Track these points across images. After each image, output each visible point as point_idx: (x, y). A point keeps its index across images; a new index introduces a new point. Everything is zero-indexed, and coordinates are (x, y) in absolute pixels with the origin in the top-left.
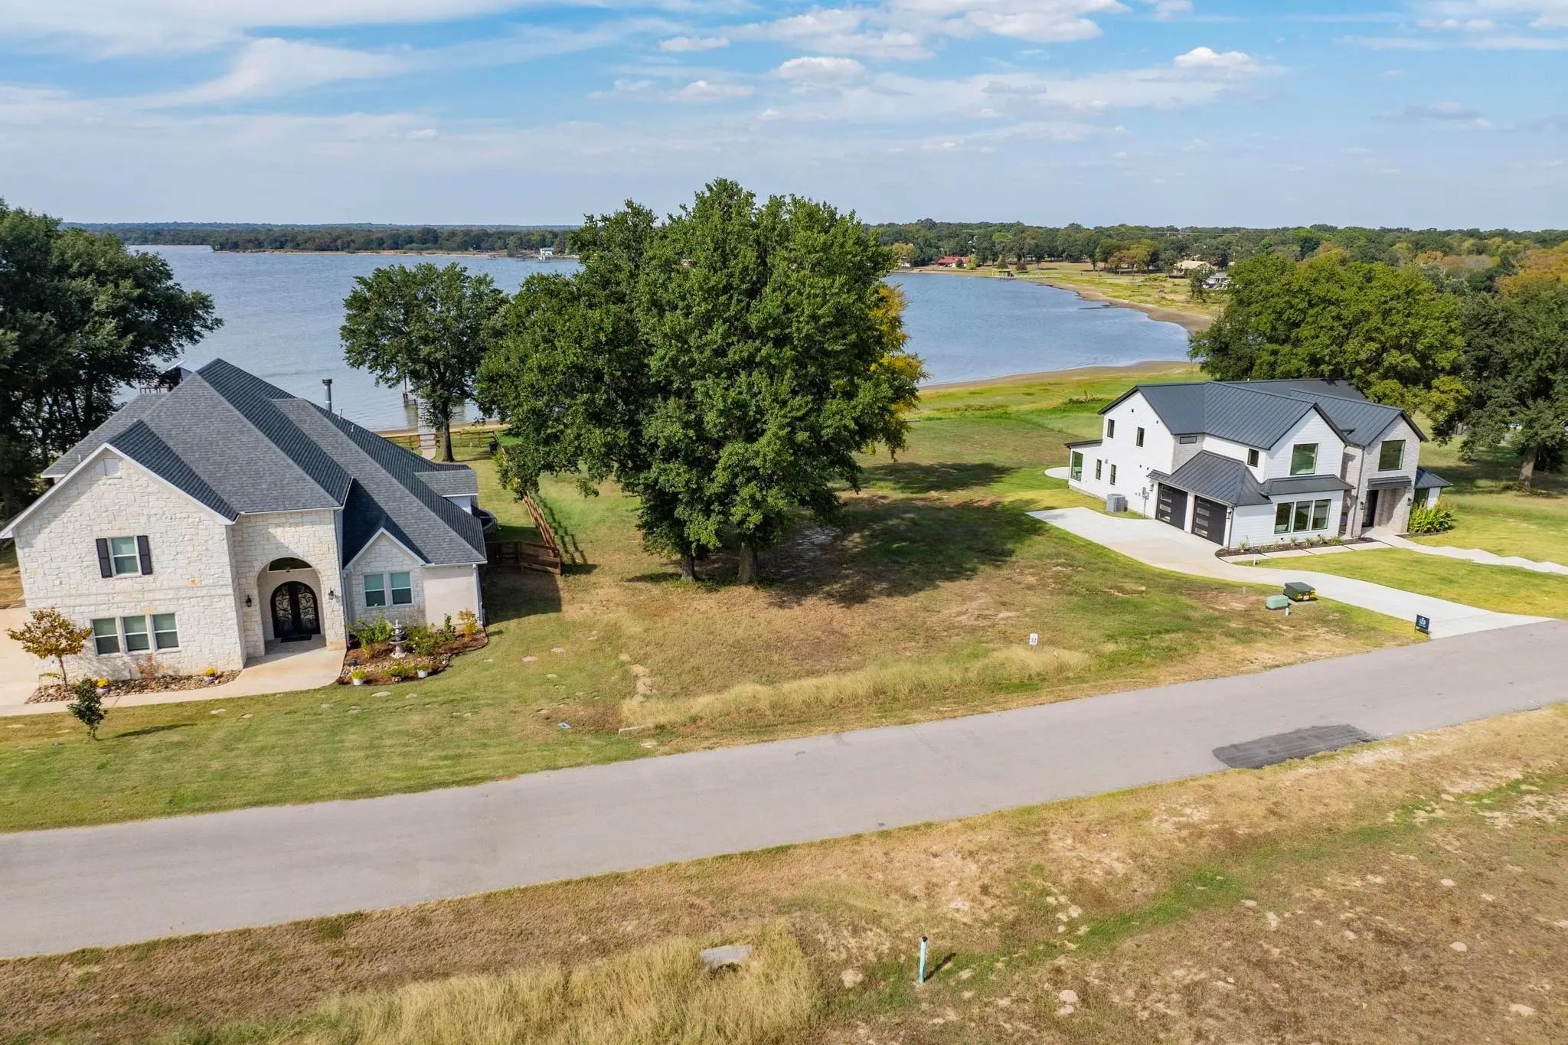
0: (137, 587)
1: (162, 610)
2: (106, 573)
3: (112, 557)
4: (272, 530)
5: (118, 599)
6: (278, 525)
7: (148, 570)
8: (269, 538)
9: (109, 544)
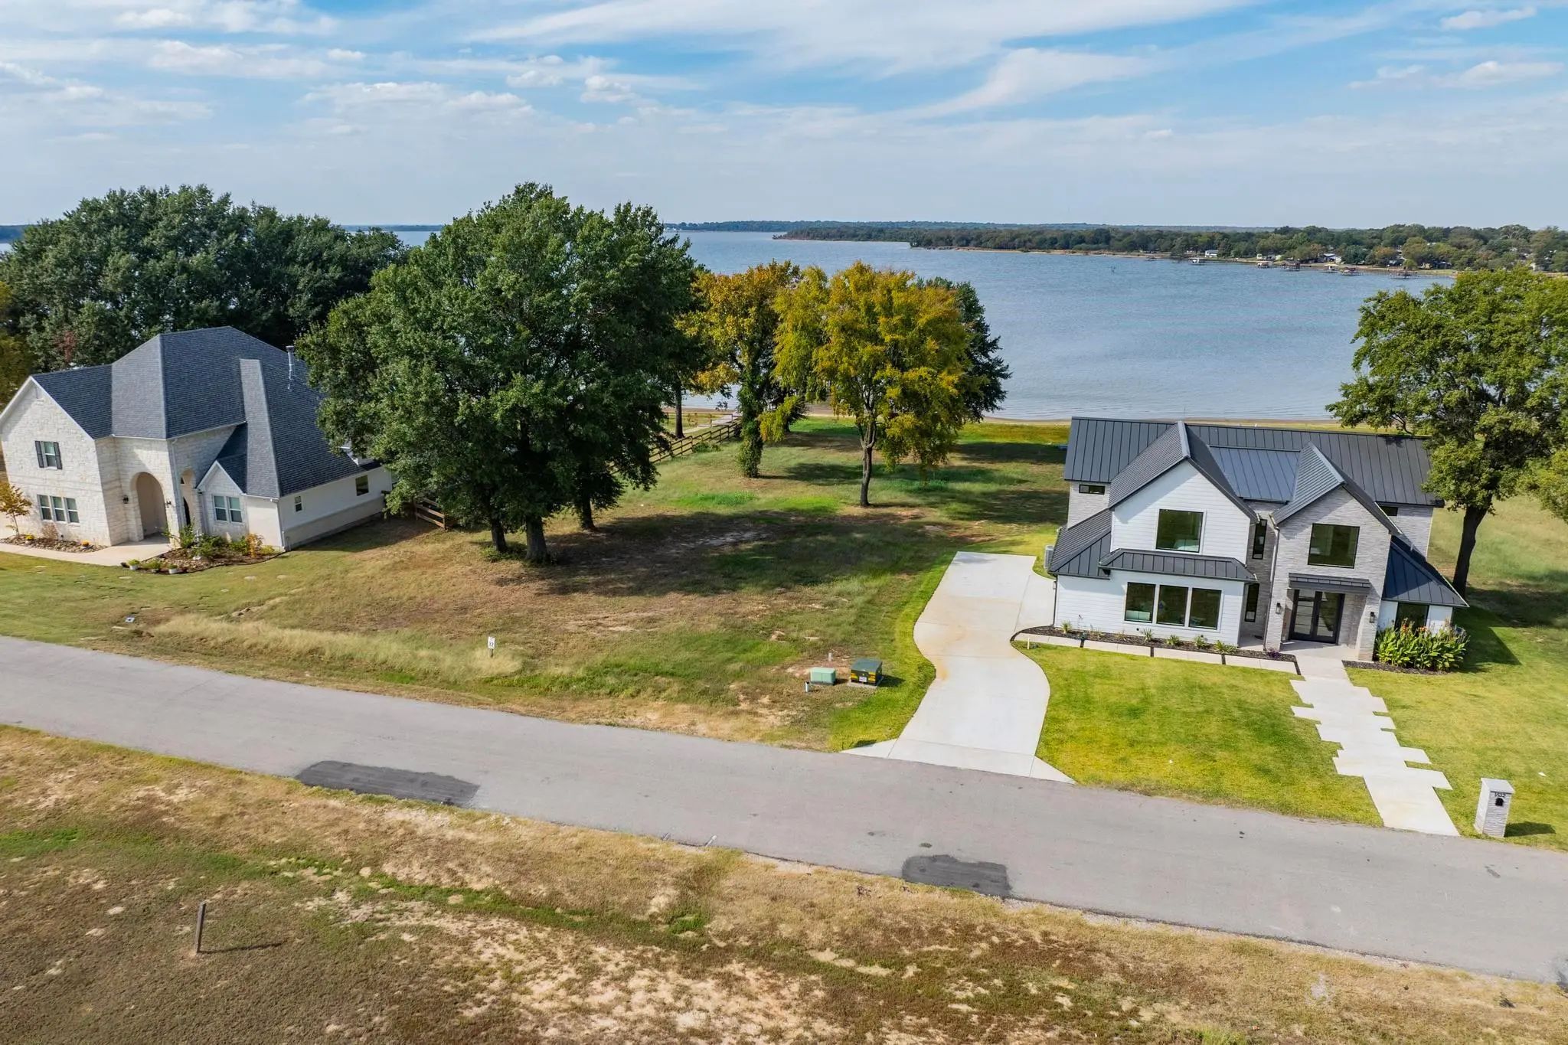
0: (56, 477)
1: (69, 496)
2: (42, 466)
3: (44, 454)
4: (138, 451)
5: (48, 483)
6: (138, 447)
7: (60, 467)
8: (135, 456)
9: (42, 445)
